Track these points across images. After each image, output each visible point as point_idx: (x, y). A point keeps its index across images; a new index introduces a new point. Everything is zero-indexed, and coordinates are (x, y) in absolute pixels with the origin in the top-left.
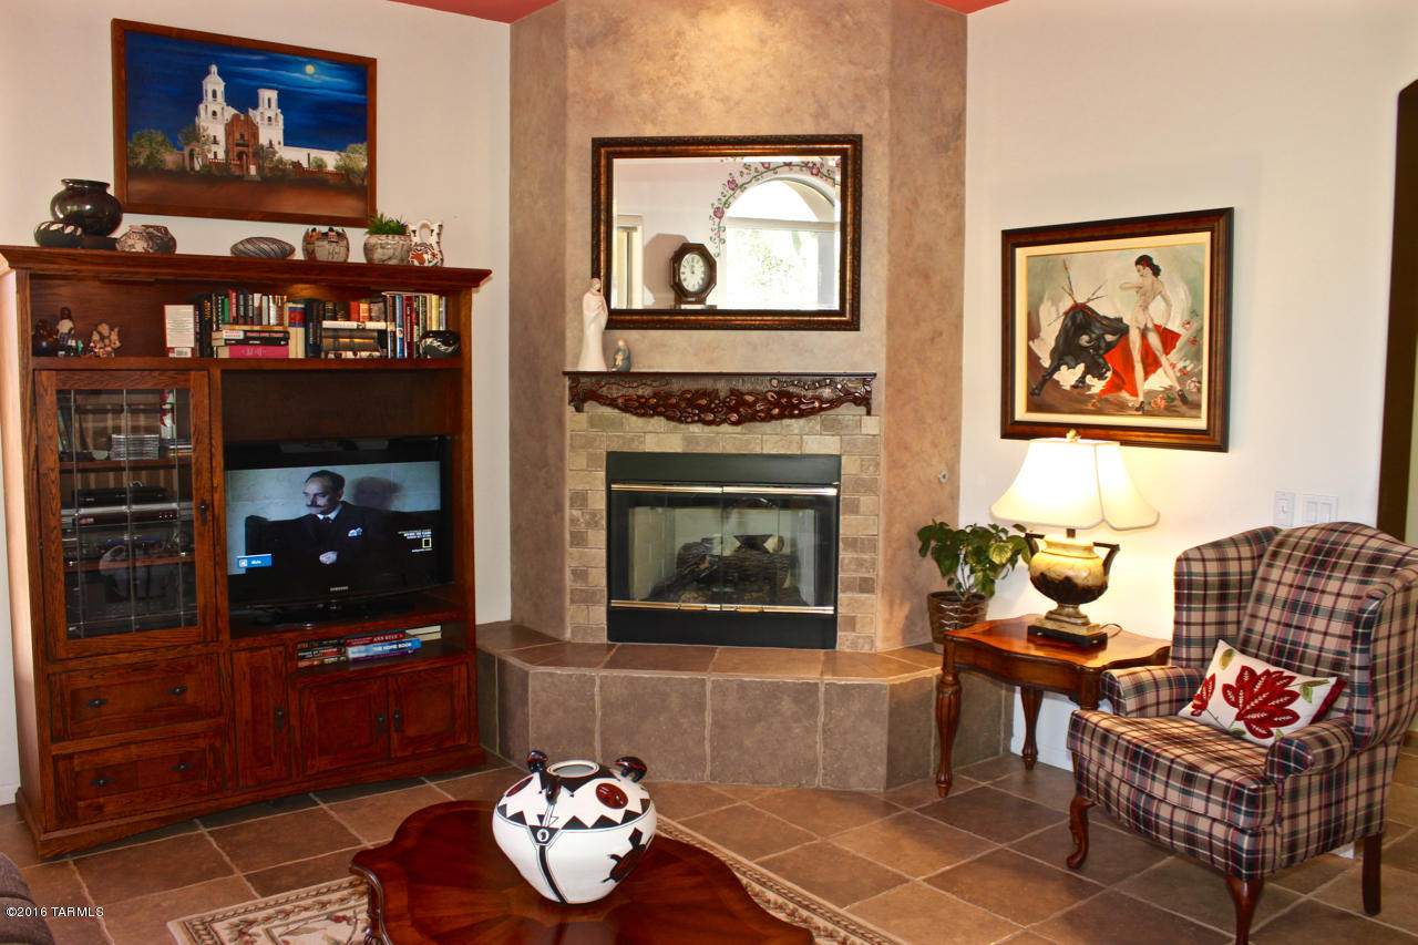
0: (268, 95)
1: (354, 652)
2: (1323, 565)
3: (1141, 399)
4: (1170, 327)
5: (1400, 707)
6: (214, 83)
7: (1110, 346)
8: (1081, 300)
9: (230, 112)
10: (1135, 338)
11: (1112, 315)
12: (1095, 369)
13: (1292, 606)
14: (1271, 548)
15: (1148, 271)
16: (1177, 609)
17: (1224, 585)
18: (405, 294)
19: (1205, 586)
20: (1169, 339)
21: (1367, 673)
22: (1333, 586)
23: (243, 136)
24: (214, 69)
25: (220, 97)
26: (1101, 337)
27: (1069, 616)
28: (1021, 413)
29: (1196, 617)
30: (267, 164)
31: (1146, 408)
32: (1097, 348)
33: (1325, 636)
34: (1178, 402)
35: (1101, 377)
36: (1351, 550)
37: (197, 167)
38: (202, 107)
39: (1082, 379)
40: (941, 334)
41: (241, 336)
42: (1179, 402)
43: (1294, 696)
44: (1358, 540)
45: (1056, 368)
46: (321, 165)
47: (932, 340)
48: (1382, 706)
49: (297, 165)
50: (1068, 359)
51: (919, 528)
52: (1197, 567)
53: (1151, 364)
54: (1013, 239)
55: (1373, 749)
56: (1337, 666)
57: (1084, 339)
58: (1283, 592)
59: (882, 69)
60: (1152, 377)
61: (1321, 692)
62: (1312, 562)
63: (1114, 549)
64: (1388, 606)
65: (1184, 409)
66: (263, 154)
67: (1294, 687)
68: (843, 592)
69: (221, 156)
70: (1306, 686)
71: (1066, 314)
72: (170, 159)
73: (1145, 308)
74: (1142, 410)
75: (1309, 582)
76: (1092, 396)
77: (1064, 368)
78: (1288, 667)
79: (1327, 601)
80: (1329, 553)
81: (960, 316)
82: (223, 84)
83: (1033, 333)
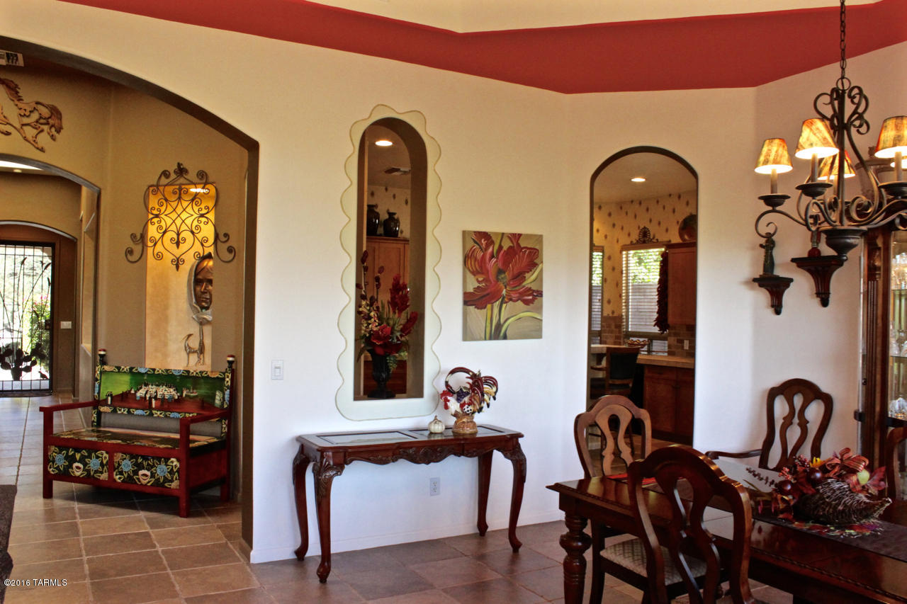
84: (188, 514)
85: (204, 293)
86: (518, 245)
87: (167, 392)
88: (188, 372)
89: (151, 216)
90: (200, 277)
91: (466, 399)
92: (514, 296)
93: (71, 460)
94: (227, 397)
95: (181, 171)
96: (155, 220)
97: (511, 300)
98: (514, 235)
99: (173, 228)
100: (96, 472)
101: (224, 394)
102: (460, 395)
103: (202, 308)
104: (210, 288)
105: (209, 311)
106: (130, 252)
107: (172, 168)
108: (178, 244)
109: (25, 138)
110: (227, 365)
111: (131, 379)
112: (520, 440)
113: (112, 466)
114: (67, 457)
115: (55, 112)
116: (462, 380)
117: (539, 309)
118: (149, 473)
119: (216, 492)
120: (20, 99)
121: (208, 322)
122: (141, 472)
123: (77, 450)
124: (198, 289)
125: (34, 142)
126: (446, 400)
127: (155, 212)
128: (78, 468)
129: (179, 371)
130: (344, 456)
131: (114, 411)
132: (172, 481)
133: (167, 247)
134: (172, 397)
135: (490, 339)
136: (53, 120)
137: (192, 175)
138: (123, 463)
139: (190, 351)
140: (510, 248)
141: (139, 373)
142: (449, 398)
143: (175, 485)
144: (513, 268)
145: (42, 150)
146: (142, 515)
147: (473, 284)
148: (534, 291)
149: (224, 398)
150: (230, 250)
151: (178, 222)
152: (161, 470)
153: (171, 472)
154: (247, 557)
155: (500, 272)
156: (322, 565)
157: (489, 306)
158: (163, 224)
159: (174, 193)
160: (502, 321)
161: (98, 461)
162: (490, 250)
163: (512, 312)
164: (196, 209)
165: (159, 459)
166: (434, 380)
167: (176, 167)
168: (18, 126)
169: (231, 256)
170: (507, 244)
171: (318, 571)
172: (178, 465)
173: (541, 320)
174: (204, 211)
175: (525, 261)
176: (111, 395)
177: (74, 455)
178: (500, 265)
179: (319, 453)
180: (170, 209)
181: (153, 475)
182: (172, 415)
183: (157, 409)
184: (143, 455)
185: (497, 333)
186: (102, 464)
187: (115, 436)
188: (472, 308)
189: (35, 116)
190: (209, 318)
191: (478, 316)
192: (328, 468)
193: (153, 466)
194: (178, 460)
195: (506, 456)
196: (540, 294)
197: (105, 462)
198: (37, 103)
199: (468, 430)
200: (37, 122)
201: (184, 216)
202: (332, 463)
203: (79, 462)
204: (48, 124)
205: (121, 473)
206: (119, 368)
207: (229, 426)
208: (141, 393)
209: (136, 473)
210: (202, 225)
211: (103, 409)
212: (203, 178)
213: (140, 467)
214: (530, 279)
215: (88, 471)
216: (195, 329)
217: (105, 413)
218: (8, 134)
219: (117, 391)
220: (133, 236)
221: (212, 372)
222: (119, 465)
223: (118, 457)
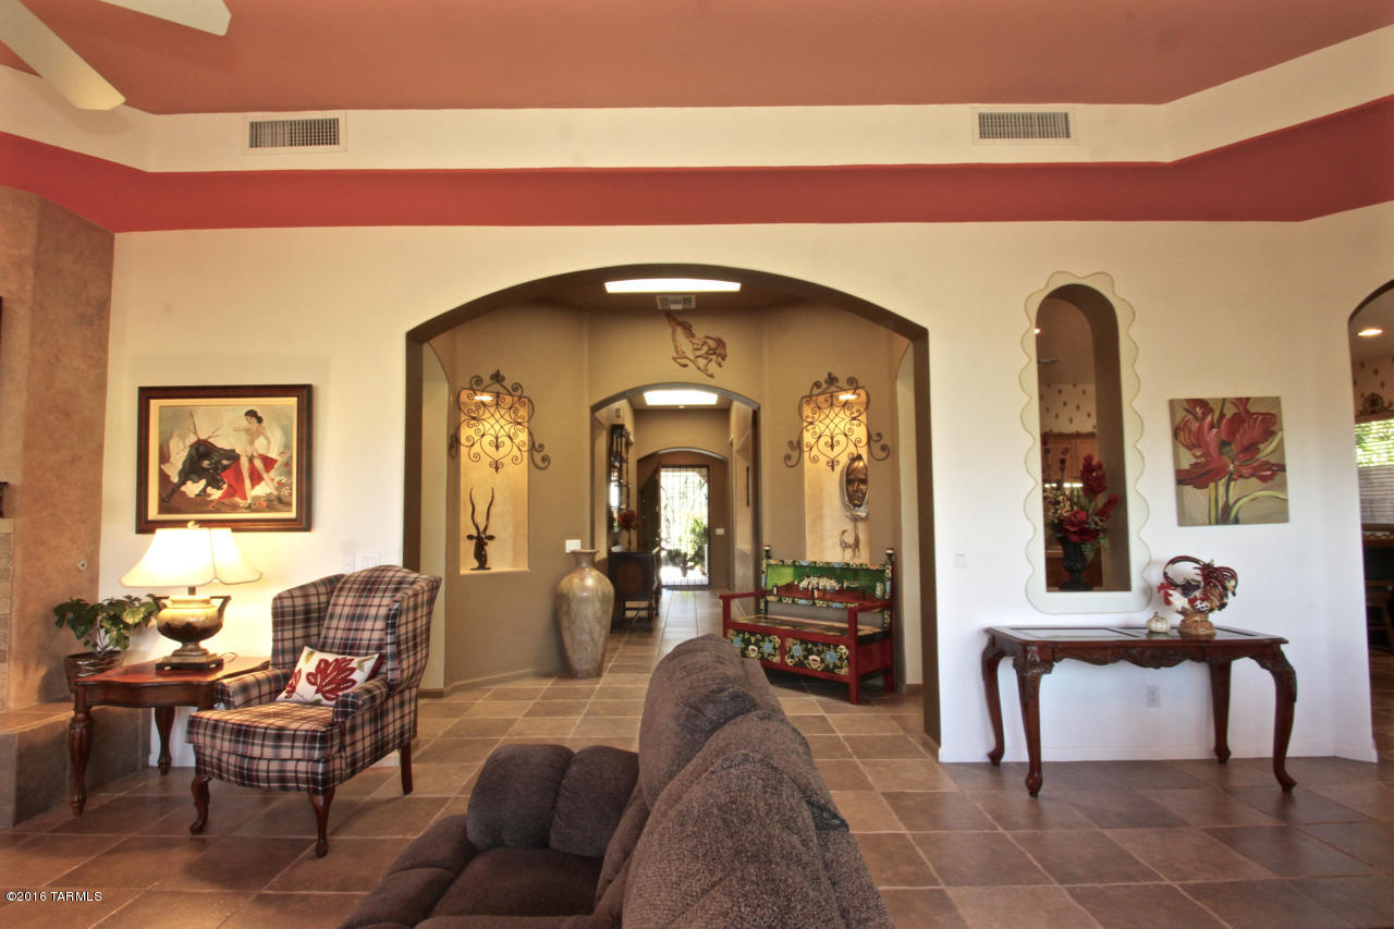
2: (370, 590)
3: (249, 501)
4: (270, 455)
5: (415, 664)
7: (225, 468)
8: (203, 437)
10: (244, 462)
11: (227, 448)
12: (214, 482)
13: (352, 618)
14: (339, 585)
15: (254, 420)
16: (275, 631)
17: (307, 612)
19: (294, 613)
20: (269, 463)
21: (395, 646)
22: (376, 601)
26: (219, 462)
27: (191, 651)
28: (153, 513)
29: (288, 634)
31: (253, 507)
32: (216, 469)
33: (372, 631)
34: (276, 503)
35: (219, 488)
36: (387, 579)
39: (204, 490)
40: (81, 458)
42: (278, 502)
43: (353, 670)
44: (390, 574)
45: (184, 483)
47: (72, 462)
48: (405, 664)
50: (192, 476)
51: (56, 605)
52: (288, 602)
53: (256, 478)
54: (147, 394)
55: (402, 692)
56: (379, 647)
57: (206, 463)
58: (346, 610)
59: (28, 251)
60: (257, 487)
61: (369, 664)
62: (364, 590)
63: (226, 599)
64: (405, 605)
65: (280, 507)
67: (353, 665)
70: (361, 663)
71: (191, 446)
73: (252, 443)
74: (250, 508)
75: (362, 601)
76: (212, 501)
77: (189, 483)
78: (350, 654)
79: (373, 611)
80: (373, 583)
81: (101, 446)
83: (164, 458)
84: (858, 702)
85: (857, 491)
86: (1247, 411)
87: (828, 583)
88: (848, 564)
89: (805, 424)
90: (851, 477)
91: (1197, 593)
92: (1246, 471)
93: (747, 642)
94: (888, 588)
95: (832, 380)
96: (810, 427)
97: (1241, 476)
98: (1240, 399)
99: (827, 432)
100: (769, 655)
101: (885, 586)
102: (1187, 588)
103: (855, 505)
104: (862, 487)
105: (862, 508)
106: (788, 457)
107: (822, 378)
108: (832, 447)
109: (699, 369)
110: (886, 558)
111: (795, 572)
112: (1283, 647)
113: (783, 650)
114: (743, 640)
115: (720, 343)
116: (1188, 571)
117: (1283, 486)
118: (818, 659)
119: (879, 682)
120: (693, 336)
121: (861, 519)
122: (811, 657)
123: (752, 633)
124: (850, 488)
125: (705, 371)
126: (1167, 595)
127: (810, 420)
128: (753, 650)
129: (839, 564)
130: (1053, 651)
131: (780, 601)
132: (841, 667)
133: (822, 451)
134: (833, 588)
135: (1217, 523)
136: (718, 350)
137: (842, 383)
138: (794, 648)
139: (845, 546)
140: (1235, 415)
141: (802, 566)
142: (1171, 592)
143: (844, 671)
144: (1241, 439)
145: (712, 376)
146: (813, 698)
147: (1187, 460)
148: (1273, 465)
149: (885, 589)
150: (884, 448)
151: (832, 426)
152: (831, 657)
153: (841, 659)
154: (935, 754)
155: (1224, 444)
156: (1031, 775)
157: (1212, 485)
158: (817, 430)
159: (826, 401)
160: (1231, 502)
161: (771, 645)
162: (1209, 419)
163: (1244, 491)
164: (848, 413)
165: (828, 646)
166: (1144, 570)
167: (826, 376)
168: (693, 358)
169: (883, 455)
170: (1230, 411)
171: (1027, 781)
172: (847, 653)
173: (1286, 500)
174: (856, 414)
175: (1257, 431)
176: (776, 586)
177: (749, 639)
178: (1223, 437)
179: (1022, 647)
180: (823, 416)
181: (822, 661)
182: (834, 605)
183: (818, 598)
184: (813, 642)
185: (1225, 516)
186: (774, 648)
187: (783, 623)
188: (1189, 489)
189: (705, 348)
190: (863, 515)
191: (1199, 498)
192: (1034, 664)
193: (823, 652)
194: (847, 647)
195: (1263, 666)
196: (1282, 468)
197: (777, 646)
198: (707, 337)
199: (1202, 631)
200: (707, 353)
201: (837, 420)
202: (1038, 659)
203: (755, 645)
204: (715, 353)
205: (792, 657)
206: (783, 561)
207: (891, 616)
208: (804, 584)
209: (806, 657)
210: (854, 427)
211: (770, 598)
212: (853, 384)
213: (810, 652)
214: (1266, 451)
215: (762, 653)
216: (849, 526)
217: (771, 602)
218: (685, 366)
219: (783, 582)
220: (790, 443)
221: (871, 564)
222: (790, 649)
223: (789, 642)
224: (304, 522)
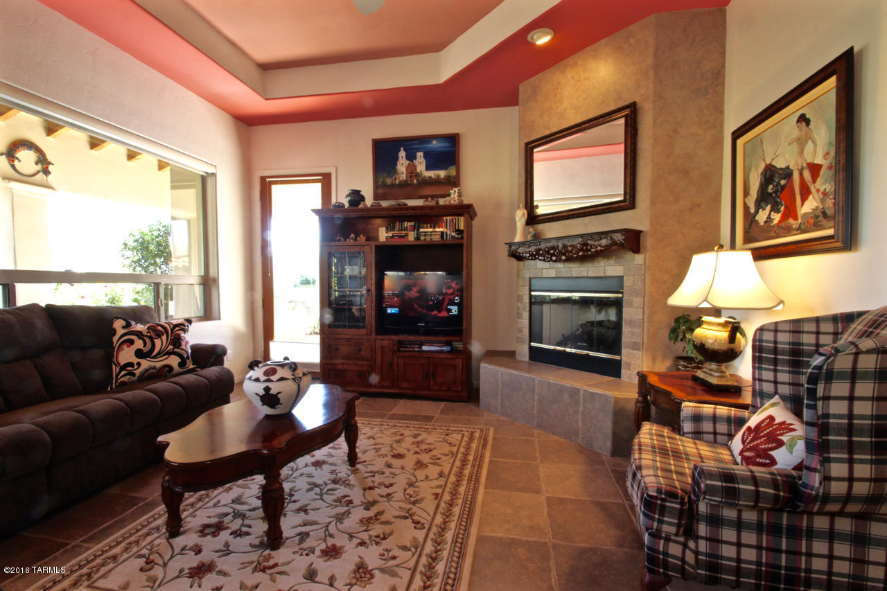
0: (420, 154)
1: (425, 348)
3: (800, 221)
4: (816, 162)
6: (402, 154)
7: (783, 188)
8: (768, 162)
9: (408, 162)
10: (796, 178)
11: (783, 166)
12: (775, 209)
15: (803, 124)
17: (795, 352)
18: (451, 218)
19: (776, 352)
20: (815, 169)
23: (412, 171)
24: (402, 149)
25: (404, 158)
26: (779, 183)
30: (420, 179)
31: (803, 227)
32: (776, 192)
34: (821, 218)
35: (778, 211)
37: (397, 183)
38: (398, 162)
39: (769, 217)
40: (699, 205)
41: (391, 235)
42: (824, 217)
45: (757, 212)
46: (439, 176)
47: (691, 209)
49: (430, 177)
50: (763, 204)
53: (805, 193)
54: (736, 135)
57: (770, 188)
59: (650, 61)
60: (807, 203)
65: (824, 222)
66: (418, 175)
68: (625, 348)
69: (405, 178)
71: (762, 174)
72: (389, 181)
73: (801, 152)
74: (801, 230)
76: (773, 226)
77: (760, 210)
82: (405, 153)
83: (746, 193)
224: (847, 239)
